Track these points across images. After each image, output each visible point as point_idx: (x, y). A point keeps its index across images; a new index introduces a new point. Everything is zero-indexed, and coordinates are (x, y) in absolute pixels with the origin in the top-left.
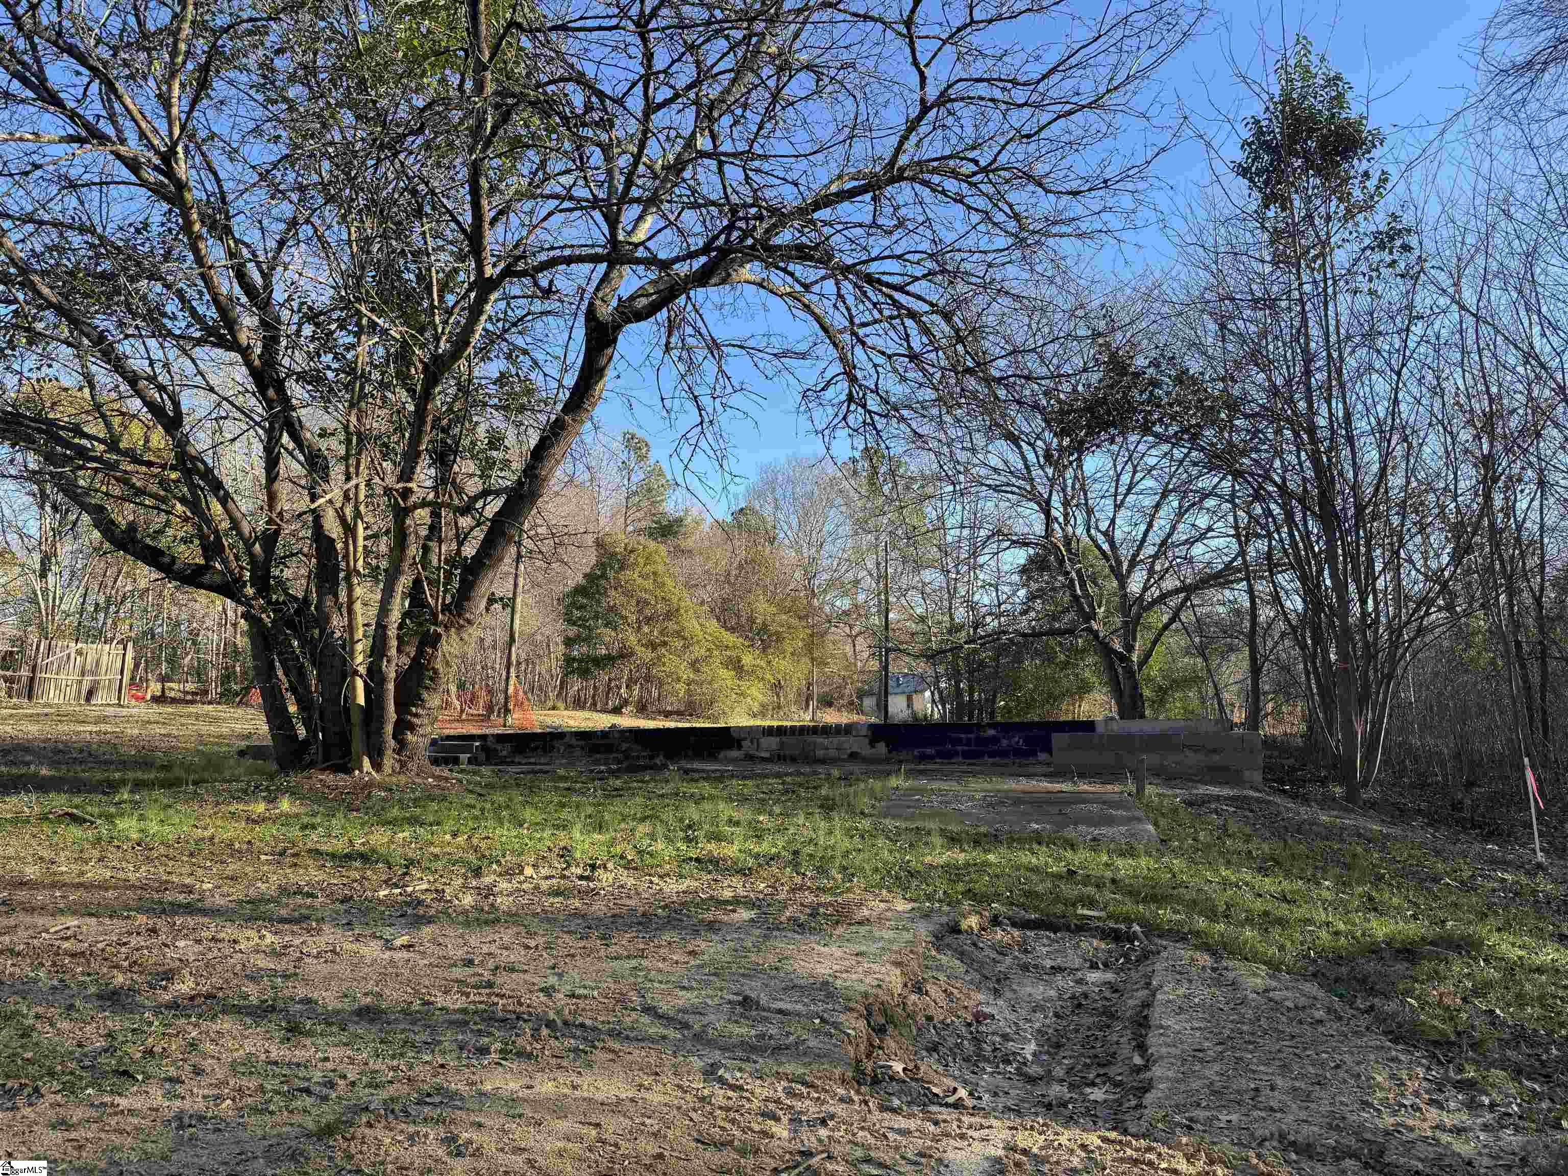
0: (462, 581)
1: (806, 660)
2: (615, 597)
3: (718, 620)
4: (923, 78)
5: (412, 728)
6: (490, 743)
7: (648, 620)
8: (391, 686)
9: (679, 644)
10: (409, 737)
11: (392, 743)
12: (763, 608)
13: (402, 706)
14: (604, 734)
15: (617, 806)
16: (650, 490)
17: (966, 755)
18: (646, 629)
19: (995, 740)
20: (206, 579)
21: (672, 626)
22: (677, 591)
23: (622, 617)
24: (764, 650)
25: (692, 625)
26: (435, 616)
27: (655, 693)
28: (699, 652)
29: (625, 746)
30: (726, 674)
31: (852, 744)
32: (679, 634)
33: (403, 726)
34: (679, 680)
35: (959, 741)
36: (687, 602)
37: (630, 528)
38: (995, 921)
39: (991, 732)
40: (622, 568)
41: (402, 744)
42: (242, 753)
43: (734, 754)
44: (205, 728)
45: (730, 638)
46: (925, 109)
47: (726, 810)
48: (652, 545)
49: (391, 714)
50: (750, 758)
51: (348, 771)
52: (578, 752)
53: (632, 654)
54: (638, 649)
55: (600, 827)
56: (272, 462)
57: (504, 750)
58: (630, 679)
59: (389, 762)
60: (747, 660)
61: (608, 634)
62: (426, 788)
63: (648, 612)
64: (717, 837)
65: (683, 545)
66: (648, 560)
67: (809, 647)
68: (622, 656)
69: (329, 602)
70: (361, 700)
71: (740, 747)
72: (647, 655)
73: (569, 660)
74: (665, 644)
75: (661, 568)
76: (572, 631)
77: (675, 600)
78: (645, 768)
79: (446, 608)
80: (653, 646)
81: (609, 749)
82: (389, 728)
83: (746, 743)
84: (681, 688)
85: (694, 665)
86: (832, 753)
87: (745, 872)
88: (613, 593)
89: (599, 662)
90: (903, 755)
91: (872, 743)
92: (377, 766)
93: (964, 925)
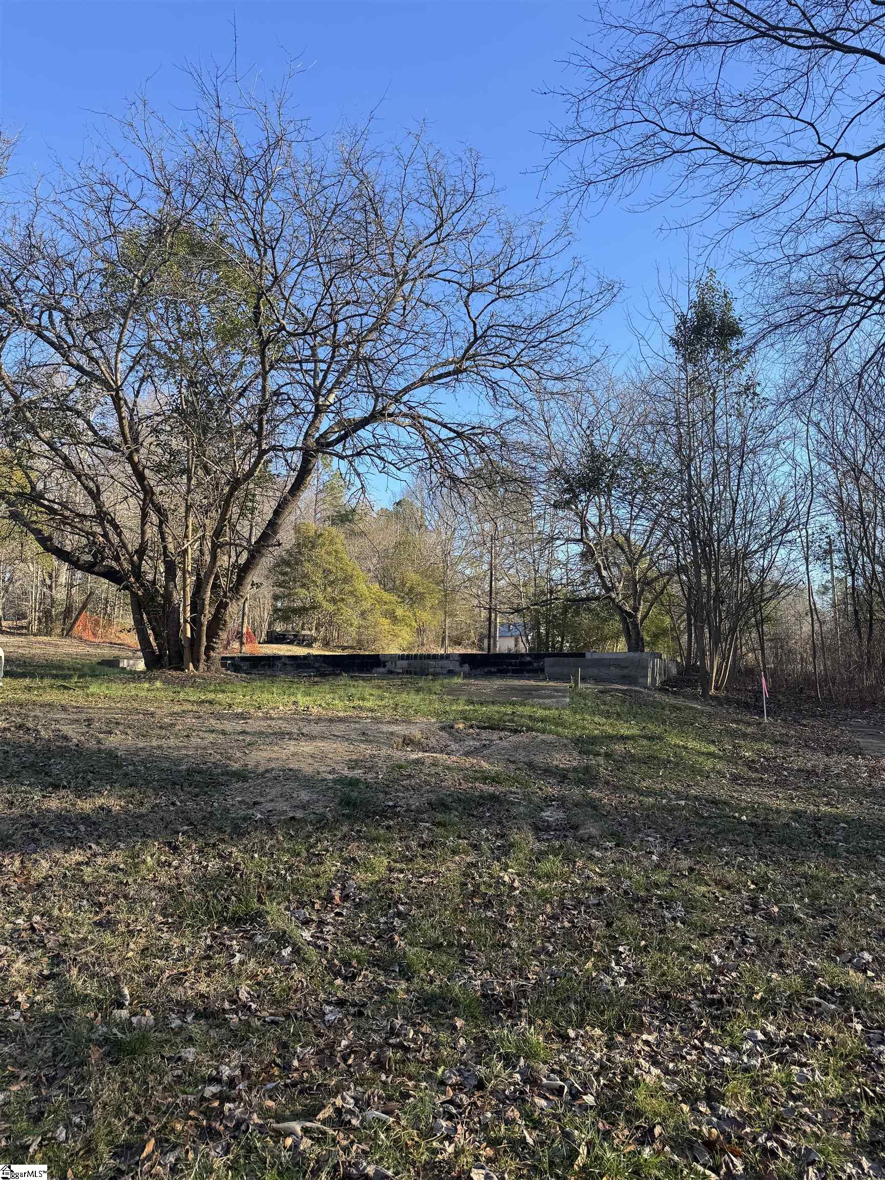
0: (238, 576)
1: (440, 613)
2: (308, 567)
3: (380, 583)
4: (475, 325)
5: (213, 649)
6: (237, 662)
7: (332, 583)
8: (205, 628)
9: (351, 600)
10: (212, 654)
11: (203, 657)
12: (412, 577)
13: (209, 638)
14: (306, 657)
15: (316, 688)
16: (332, 489)
17: (514, 672)
18: (329, 589)
19: (530, 663)
20: (96, 569)
21: (348, 588)
22: (350, 563)
23: (314, 582)
24: (411, 606)
25: (362, 587)
26: (225, 593)
27: (335, 634)
28: (366, 605)
29: (317, 665)
30: (385, 623)
31: (451, 666)
32: (351, 593)
33: (209, 648)
34: (351, 625)
35: (511, 664)
36: (358, 572)
37: (319, 515)
38: (471, 727)
39: (528, 659)
40: (313, 547)
41: (208, 657)
42: (99, 663)
43: (381, 670)
44: (52, 650)
45: (386, 596)
46: (476, 339)
47: (368, 691)
48: (334, 530)
49: (204, 642)
50: (390, 672)
51: (183, 670)
52: (289, 668)
53: (320, 606)
54: (325, 604)
55: (309, 695)
56: (144, 515)
57: (245, 666)
58: (318, 624)
59: (202, 666)
60: (399, 612)
61: (302, 592)
62: (221, 679)
63: (332, 578)
64: (363, 699)
65: (356, 529)
66: (332, 542)
67: (443, 604)
68: (314, 608)
69: (171, 585)
70: (189, 635)
71: (385, 666)
72: (331, 608)
73: (276, 610)
74: (343, 600)
75: (339, 547)
76: (278, 590)
77: (349, 569)
78: (329, 675)
79: (231, 589)
80: (333, 601)
81: (309, 666)
82: (203, 649)
83: (388, 664)
84: (353, 631)
85: (363, 614)
86: (439, 670)
87: (372, 711)
88: (307, 564)
89: (296, 611)
90: (478, 671)
91: (461, 665)
92: (196, 668)
93: (456, 726)
